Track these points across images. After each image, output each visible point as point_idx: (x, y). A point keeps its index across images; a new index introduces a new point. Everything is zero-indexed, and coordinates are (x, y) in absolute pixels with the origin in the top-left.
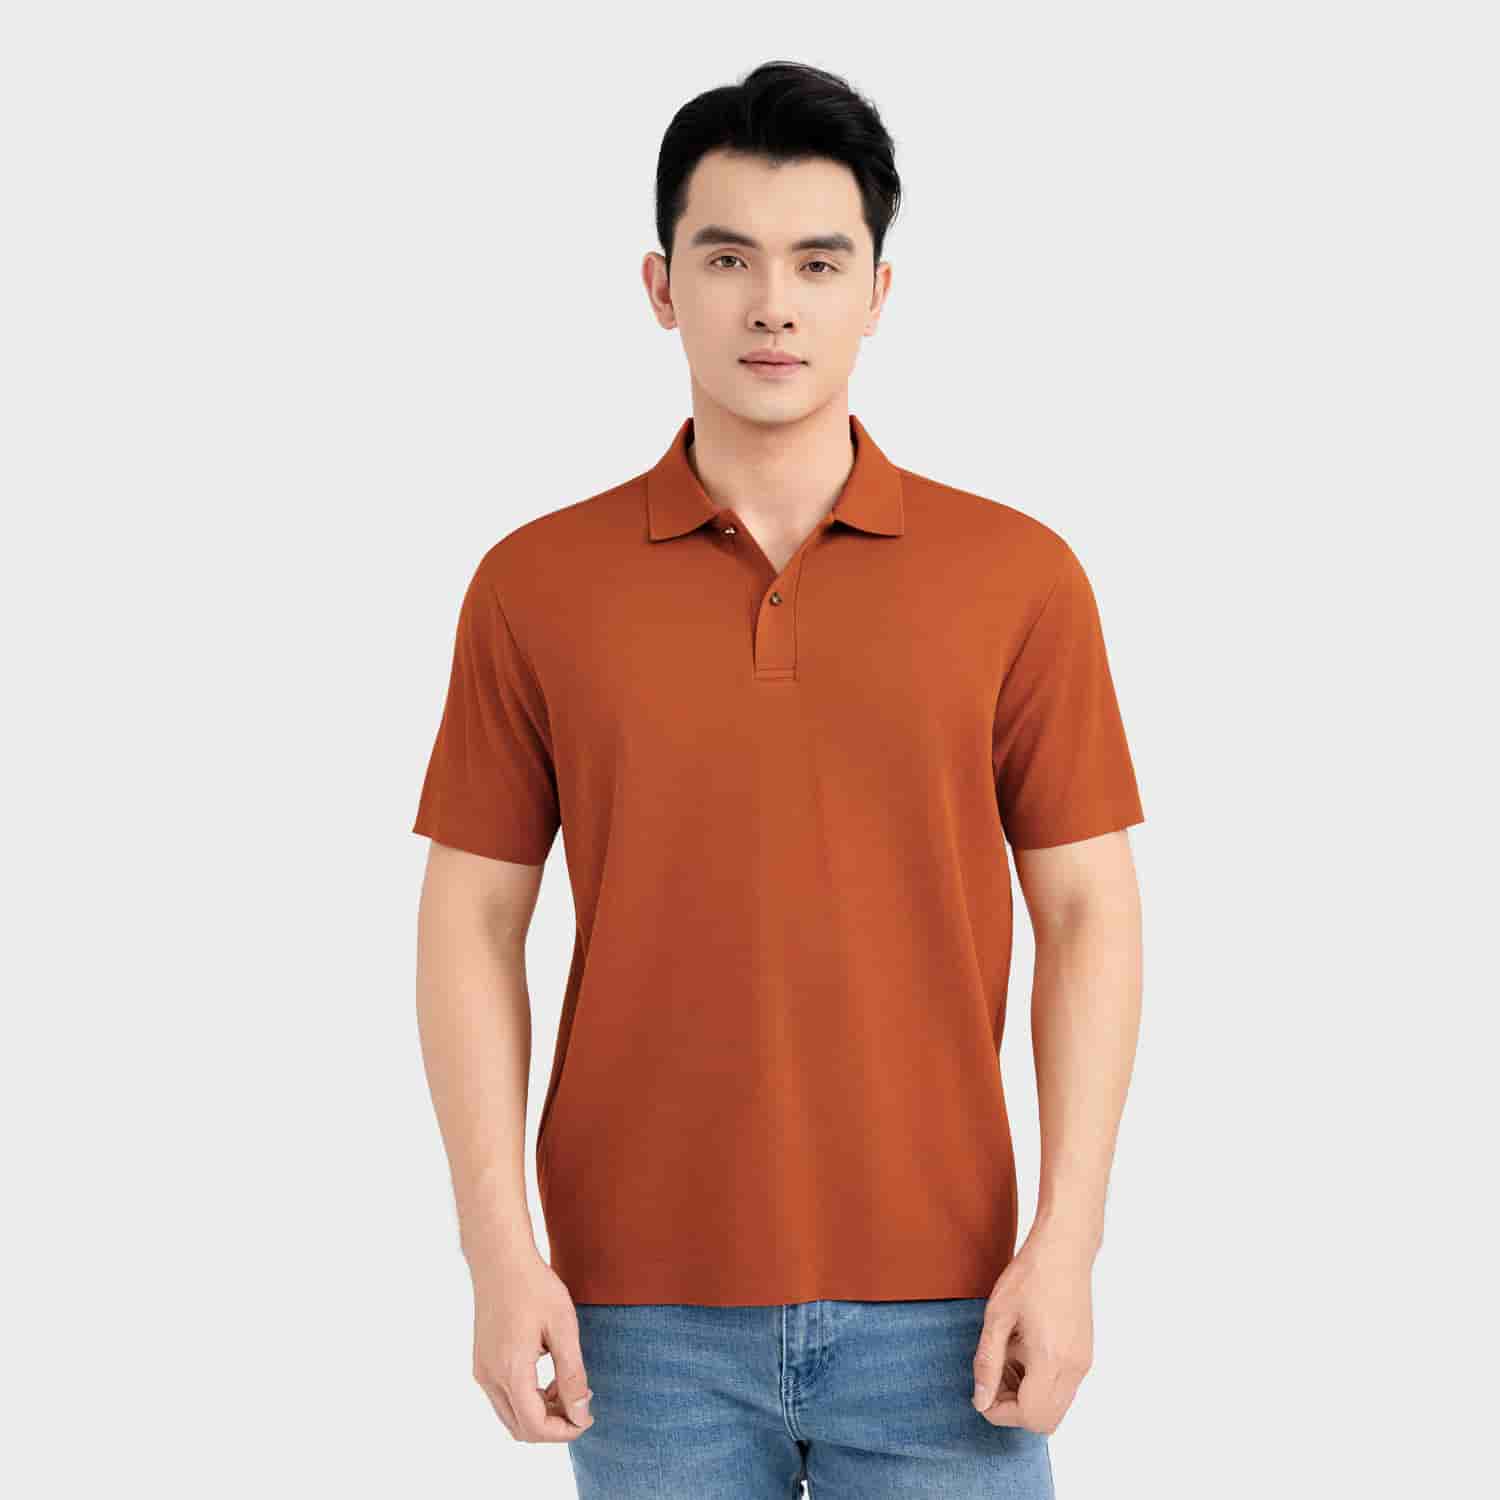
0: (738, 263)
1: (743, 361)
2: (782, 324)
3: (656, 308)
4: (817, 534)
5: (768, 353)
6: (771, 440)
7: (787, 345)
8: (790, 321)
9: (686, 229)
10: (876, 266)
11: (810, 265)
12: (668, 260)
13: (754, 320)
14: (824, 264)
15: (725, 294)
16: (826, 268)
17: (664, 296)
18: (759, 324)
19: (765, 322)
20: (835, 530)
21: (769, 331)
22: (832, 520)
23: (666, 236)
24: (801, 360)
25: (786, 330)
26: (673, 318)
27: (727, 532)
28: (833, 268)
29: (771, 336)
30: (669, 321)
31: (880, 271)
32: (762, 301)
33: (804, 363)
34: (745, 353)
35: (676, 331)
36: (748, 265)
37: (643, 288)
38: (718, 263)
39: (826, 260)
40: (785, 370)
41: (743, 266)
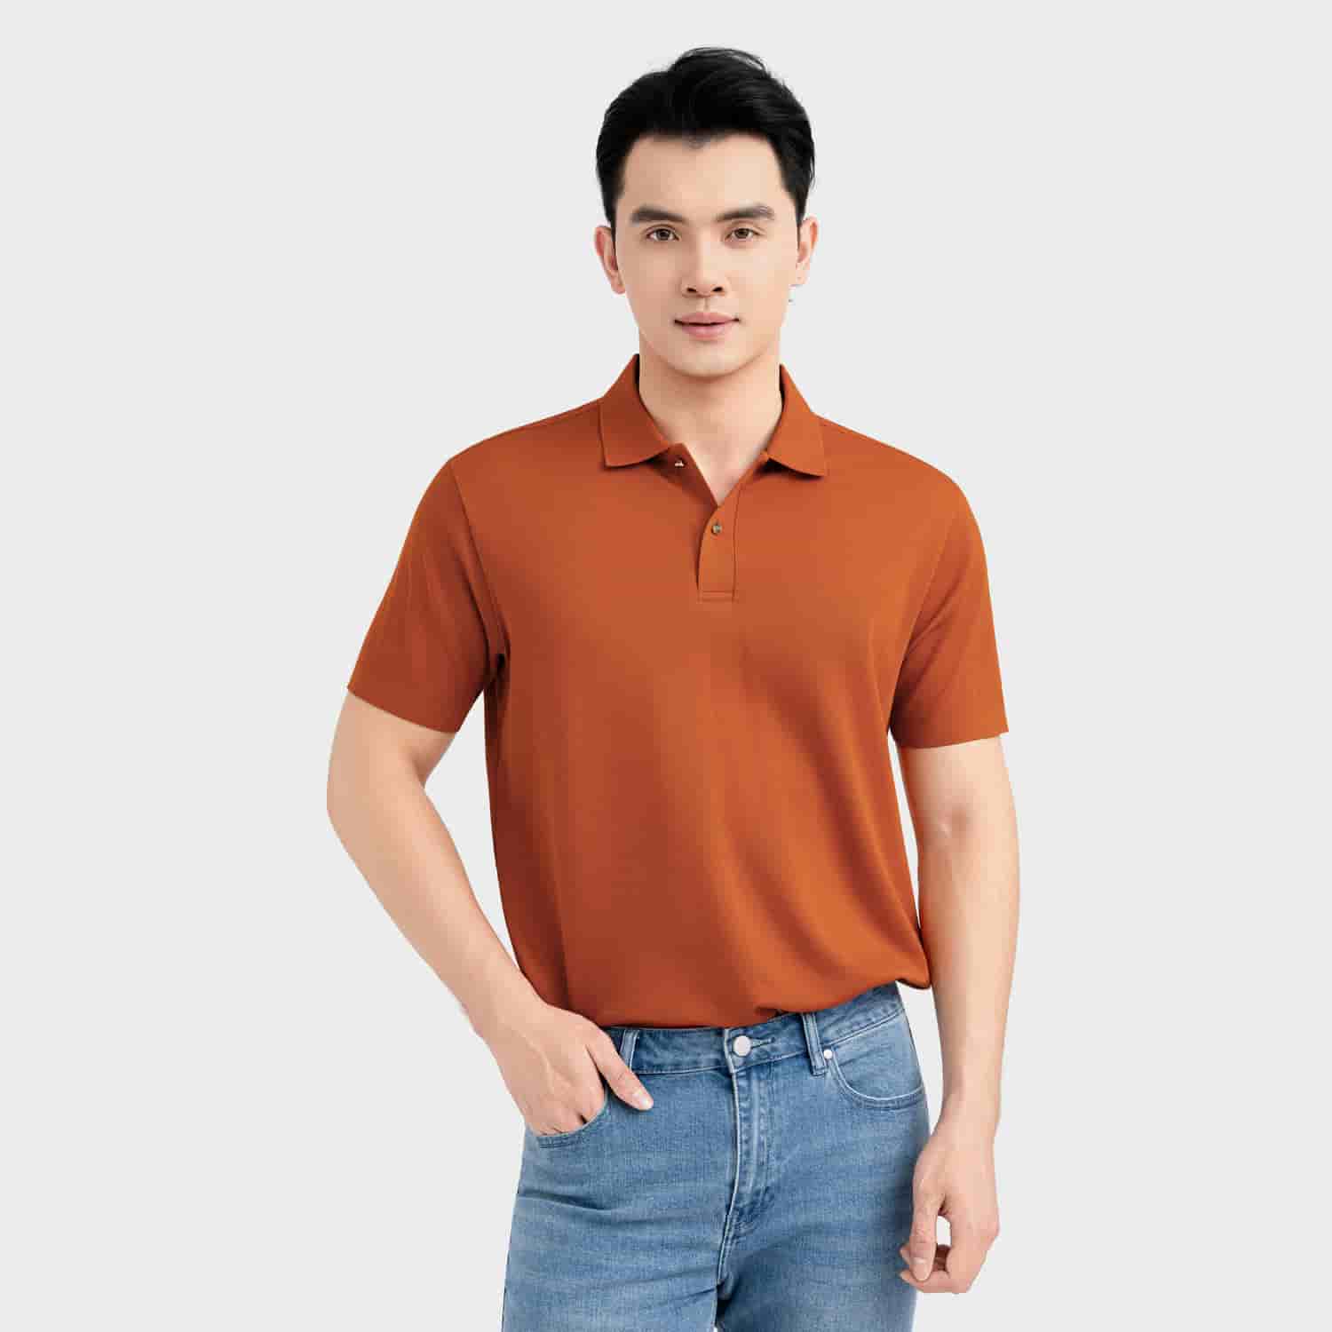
0: (671, 237)
1: (677, 322)
2: (714, 287)
3: (609, 274)
4: (751, 472)
5: (701, 315)
7: (718, 307)
8: (718, 285)
9: (625, 208)
10: (799, 225)
11: (736, 231)
12: (613, 231)
13: (686, 286)
14: (748, 230)
15: (660, 264)
16: (750, 234)
17: (614, 264)
18: (691, 290)
19: (695, 288)
20: (768, 468)
21: (700, 296)
22: (766, 457)
23: (611, 213)
24: (733, 318)
25: (716, 294)
26: (621, 284)
27: (677, 465)
28: (756, 234)
29: (703, 302)
30: (619, 288)
31: (806, 229)
32: (693, 266)
33: (737, 320)
34: (679, 317)
35: (625, 294)
36: (680, 237)
37: (597, 257)
38: (654, 236)
39: (747, 226)
40: (718, 329)
41: (676, 238)
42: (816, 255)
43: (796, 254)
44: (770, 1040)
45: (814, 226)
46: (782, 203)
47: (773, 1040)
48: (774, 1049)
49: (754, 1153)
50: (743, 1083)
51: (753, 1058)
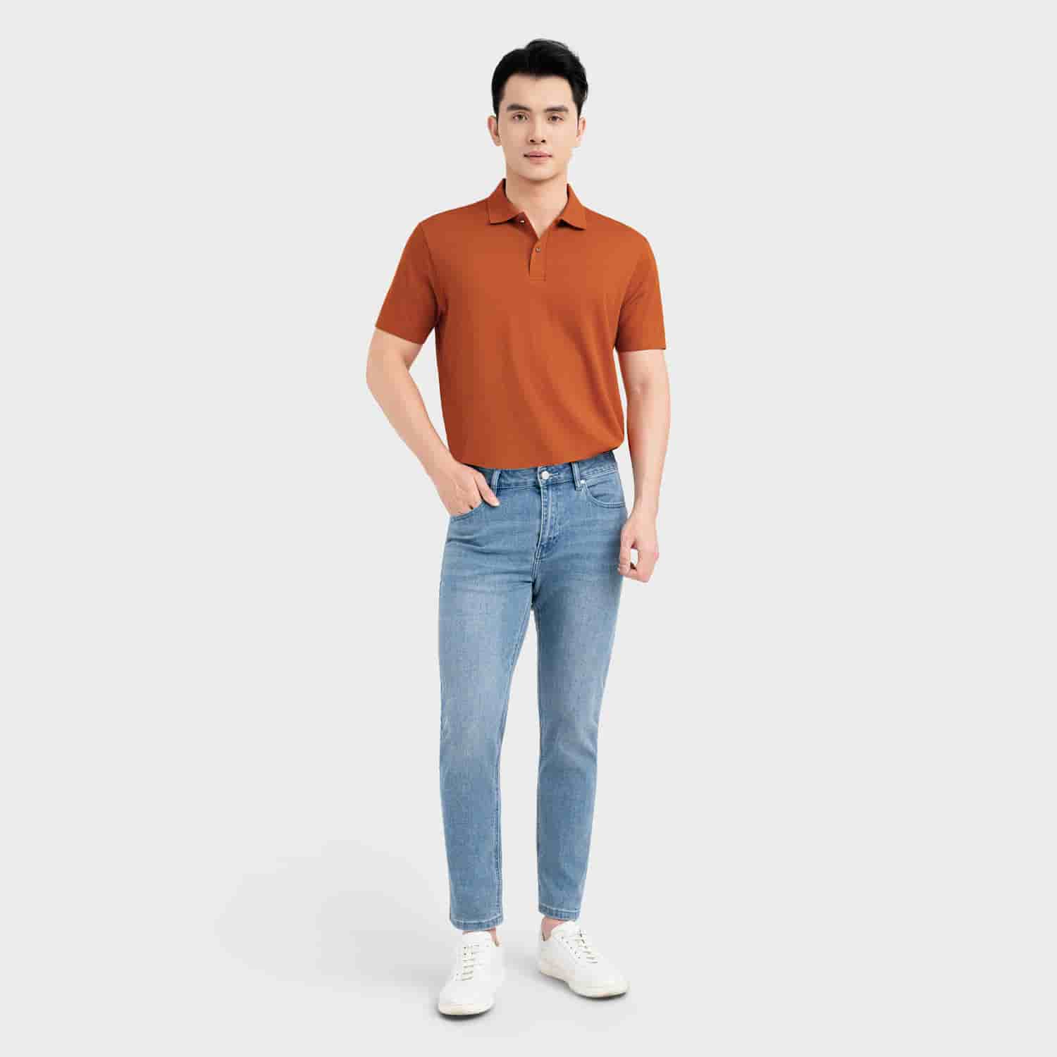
0: (524, 117)
1: (525, 156)
2: (542, 140)
3: (493, 139)
4: (554, 225)
5: (535, 152)
6: (538, 188)
7: (544, 149)
8: (544, 139)
9: (504, 105)
10: (578, 120)
11: (552, 118)
12: (497, 119)
13: (531, 139)
14: (557, 117)
15: (518, 131)
16: (558, 119)
17: (496, 134)
18: (532, 141)
19: (535, 140)
20: (561, 224)
21: (536, 144)
22: (560, 218)
23: (496, 109)
24: (549, 154)
25: (543, 143)
26: (499, 141)
27: (521, 222)
28: (561, 118)
29: (536, 146)
30: (497, 143)
31: (581, 122)
32: (533, 130)
33: (550, 156)
34: (526, 153)
35: (501, 147)
36: (528, 118)
37: (487, 129)
38: (516, 118)
39: (558, 115)
40: (542, 159)
41: (526, 119)
43: (577, 132)
44: (557, 474)
45: (584, 122)
47: (559, 474)
48: (559, 478)
49: (549, 521)
50: (545, 491)
51: (550, 481)
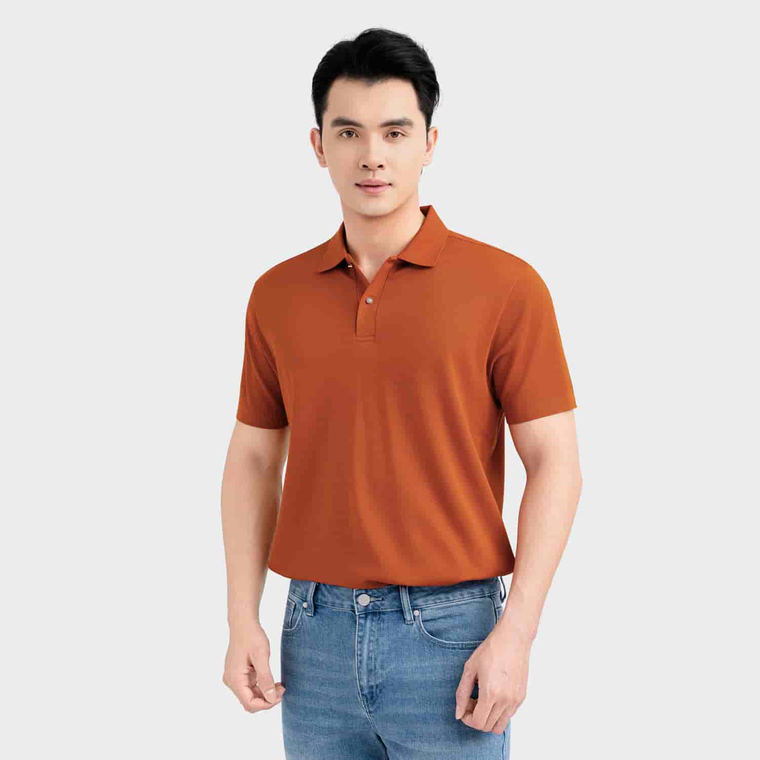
0: (354, 135)
1: (357, 185)
2: (378, 165)
3: (318, 156)
5: (370, 181)
7: (380, 176)
8: (380, 164)
9: (328, 118)
10: (428, 131)
11: (391, 133)
12: (320, 132)
13: (362, 164)
14: (398, 133)
15: (348, 150)
16: (400, 135)
17: (321, 151)
18: (365, 166)
19: (367, 165)
21: (370, 170)
22: (398, 258)
23: (320, 121)
24: (388, 183)
25: (379, 169)
26: (325, 163)
28: (403, 135)
29: (371, 173)
30: (323, 163)
31: (431, 133)
32: (366, 152)
33: (390, 184)
34: (358, 182)
35: (327, 169)
36: (359, 136)
37: (312, 146)
38: (344, 135)
39: (399, 131)
40: (380, 189)
41: (357, 136)
42: (437, 148)
43: (426, 148)
44: (381, 599)
45: (436, 132)
46: (418, 118)
47: (383, 600)
48: (382, 605)
49: (365, 662)
50: (362, 621)
51: (370, 608)
